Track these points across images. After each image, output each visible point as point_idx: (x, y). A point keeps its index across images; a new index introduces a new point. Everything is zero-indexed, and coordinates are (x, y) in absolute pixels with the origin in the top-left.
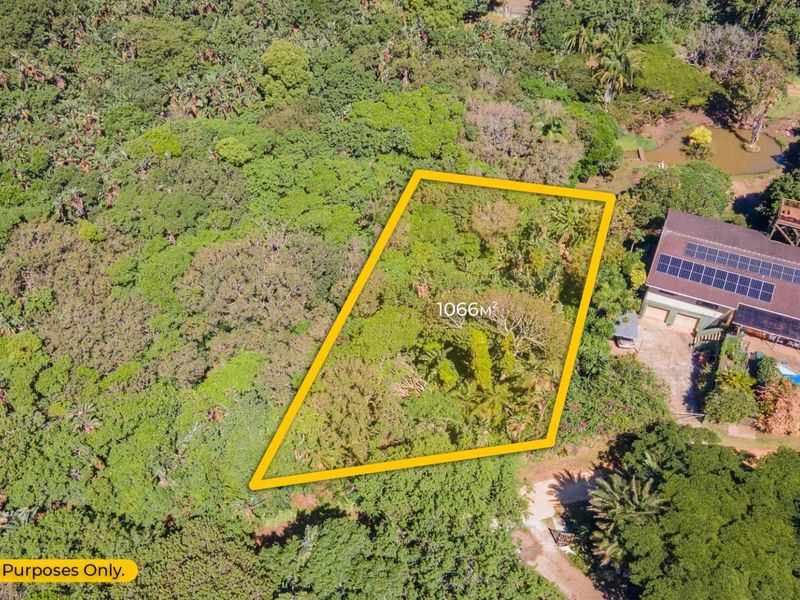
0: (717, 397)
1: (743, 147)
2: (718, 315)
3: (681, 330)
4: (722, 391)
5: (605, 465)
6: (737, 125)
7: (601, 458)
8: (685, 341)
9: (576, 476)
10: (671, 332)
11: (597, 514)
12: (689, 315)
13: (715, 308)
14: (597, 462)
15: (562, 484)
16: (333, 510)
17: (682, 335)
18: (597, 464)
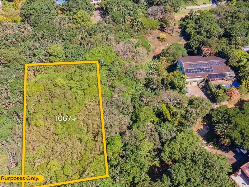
0: (219, 97)
1: (171, 35)
2: (202, 79)
3: (195, 85)
4: (220, 96)
5: (204, 124)
6: (166, 30)
7: (202, 122)
8: (197, 87)
9: (200, 129)
10: (193, 87)
11: (220, 134)
12: (194, 81)
13: (202, 77)
14: (202, 124)
15: (198, 132)
16: (152, 166)
17: (195, 86)
18: (203, 124)
